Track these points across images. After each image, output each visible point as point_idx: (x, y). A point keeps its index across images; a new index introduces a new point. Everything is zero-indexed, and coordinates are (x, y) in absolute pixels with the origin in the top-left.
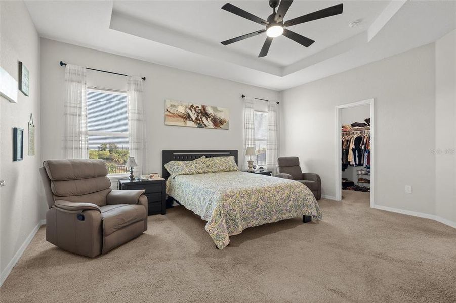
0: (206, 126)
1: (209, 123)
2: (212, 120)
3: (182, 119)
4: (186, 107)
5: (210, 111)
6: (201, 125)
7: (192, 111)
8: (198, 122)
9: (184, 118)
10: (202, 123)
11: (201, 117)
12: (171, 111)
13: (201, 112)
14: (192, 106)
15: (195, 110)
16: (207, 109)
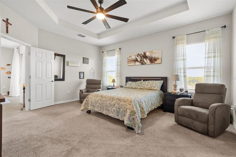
0: (146, 63)
1: (147, 61)
2: (149, 59)
3: (134, 62)
4: (136, 55)
5: (148, 54)
6: (142, 63)
7: (138, 57)
8: (141, 62)
9: (135, 61)
10: (143, 62)
11: (143, 59)
12: (129, 59)
13: (143, 56)
14: (138, 54)
15: (140, 56)
16: (146, 54)
